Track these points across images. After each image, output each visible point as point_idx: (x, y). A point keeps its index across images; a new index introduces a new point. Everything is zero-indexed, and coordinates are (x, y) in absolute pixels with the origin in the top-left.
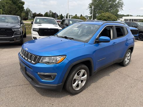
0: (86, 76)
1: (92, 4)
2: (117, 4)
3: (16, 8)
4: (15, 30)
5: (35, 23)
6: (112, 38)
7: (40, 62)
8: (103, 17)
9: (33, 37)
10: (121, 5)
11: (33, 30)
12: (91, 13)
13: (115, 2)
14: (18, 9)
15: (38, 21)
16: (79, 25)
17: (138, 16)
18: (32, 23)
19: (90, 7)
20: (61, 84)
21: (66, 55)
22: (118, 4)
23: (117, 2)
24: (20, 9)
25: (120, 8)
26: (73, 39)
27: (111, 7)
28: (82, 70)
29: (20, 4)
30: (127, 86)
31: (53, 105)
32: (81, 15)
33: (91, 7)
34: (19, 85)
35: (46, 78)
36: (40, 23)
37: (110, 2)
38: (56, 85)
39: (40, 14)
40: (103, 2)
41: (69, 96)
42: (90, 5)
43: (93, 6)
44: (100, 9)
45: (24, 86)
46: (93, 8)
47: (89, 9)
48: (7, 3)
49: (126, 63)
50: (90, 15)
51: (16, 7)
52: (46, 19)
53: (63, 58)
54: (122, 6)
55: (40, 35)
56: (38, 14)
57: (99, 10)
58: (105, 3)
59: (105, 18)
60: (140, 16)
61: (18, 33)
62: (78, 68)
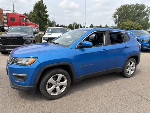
0: (66, 81)
1: (117, 13)
2: (146, 12)
3: (40, 21)
4: (26, 39)
5: (47, 33)
6: (104, 44)
7: (14, 63)
8: (126, 26)
12: (116, 23)
13: (143, 10)
14: (42, 21)
15: (50, 30)
19: (114, 17)
20: (33, 86)
21: (38, 58)
23: (145, 10)
24: (44, 22)
26: (58, 44)
27: (138, 16)
28: (59, 75)
29: (44, 17)
30: (115, 98)
31: (24, 106)
32: (106, 25)
33: (115, 17)
35: (19, 79)
37: (137, 11)
39: (62, 25)
40: (129, 10)
42: (114, 15)
43: (117, 15)
44: (126, 18)
46: (117, 17)
47: (113, 19)
48: (33, 16)
49: (129, 74)
51: (41, 19)
53: (34, 60)
56: (60, 26)
58: (131, 11)
59: (128, 27)
61: (29, 42)
62: (53, 72)
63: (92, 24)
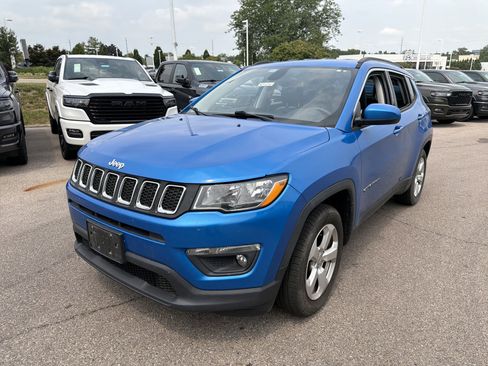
0: (335, 244)
1: (243, 14)
2: (322, 14)
5: (65, 78)
7: (195, 208)
9: (68, 130)
10: (333, 18)
11: (66, 104)
12: (241, 45)
13: (316, 8)
15: (77, 68)
16: (275, 70)
17: (380, 52)
18: (55, 80)
19: (237, 25)
20: (274, 283)
21: (287, 174)
22: (324, 16)
23: (320, 9)
25: (332, 26)
26: (272, 117)
27: (303, 24)
28: (328, 226)
32: (206, 52)
33: (239, 25)
34: (82, 314)
36: (85, 78)
37: (300, 9)
38: (259, 290)
40: (278, 7)
41: (290, 323)
42: (235, 19)
43: (246, 21)
44: (271, 31)
45: (102, 312)
46: (246, 26)
47: (233, 33)
49: (415, 194)
50: (237, 53)
52: (106, 62)
53: (281, 184)
54: (336, 22)
55: (94, 121)
57: (267, 33)
58: (283, 10)
60: (385, 53)
61: (8, 118)
63: (158, 48)
